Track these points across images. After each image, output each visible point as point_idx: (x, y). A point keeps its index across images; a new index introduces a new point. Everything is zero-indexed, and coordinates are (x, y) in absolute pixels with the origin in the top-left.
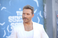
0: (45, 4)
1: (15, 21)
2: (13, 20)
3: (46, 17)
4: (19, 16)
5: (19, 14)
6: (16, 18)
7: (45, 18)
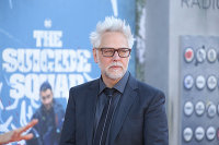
0: (143, 7)
1: (26, 66)
2: (21, 64)
3: (144, 56)
4: (42, 48)
5: (42, 41)
6: (31, 58)
7: (142, 60)
